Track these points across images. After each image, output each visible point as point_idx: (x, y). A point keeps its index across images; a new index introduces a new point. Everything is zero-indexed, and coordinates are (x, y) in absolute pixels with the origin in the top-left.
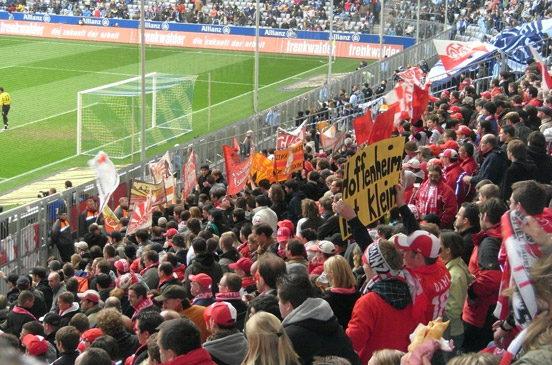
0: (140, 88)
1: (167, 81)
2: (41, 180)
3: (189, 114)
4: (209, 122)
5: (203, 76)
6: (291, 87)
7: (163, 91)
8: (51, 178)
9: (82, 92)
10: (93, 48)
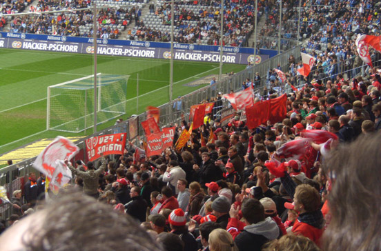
0: (93, 84)
1: (108, 79)
2: (23, 147)
3: (124, 102)
4: (137, 107)
5: (133, 75)
6: (192, 84)
7: (106, 86)
8: (29, 146)
9: (51, 87)
10: (56, 56)
